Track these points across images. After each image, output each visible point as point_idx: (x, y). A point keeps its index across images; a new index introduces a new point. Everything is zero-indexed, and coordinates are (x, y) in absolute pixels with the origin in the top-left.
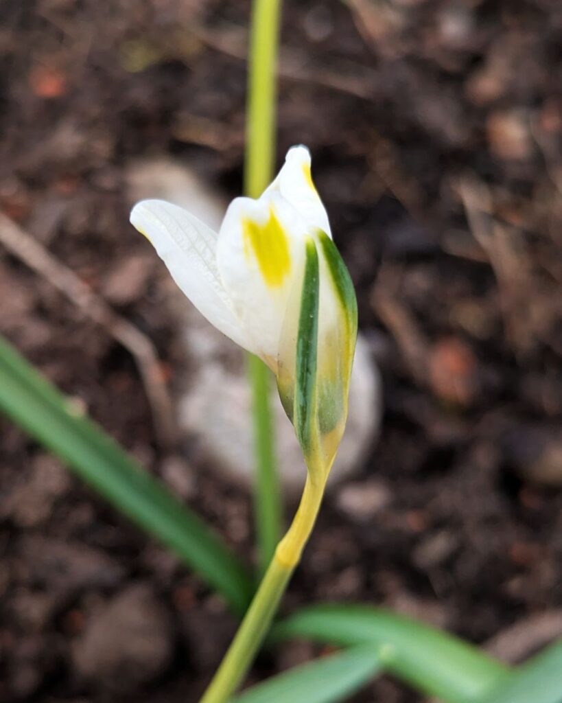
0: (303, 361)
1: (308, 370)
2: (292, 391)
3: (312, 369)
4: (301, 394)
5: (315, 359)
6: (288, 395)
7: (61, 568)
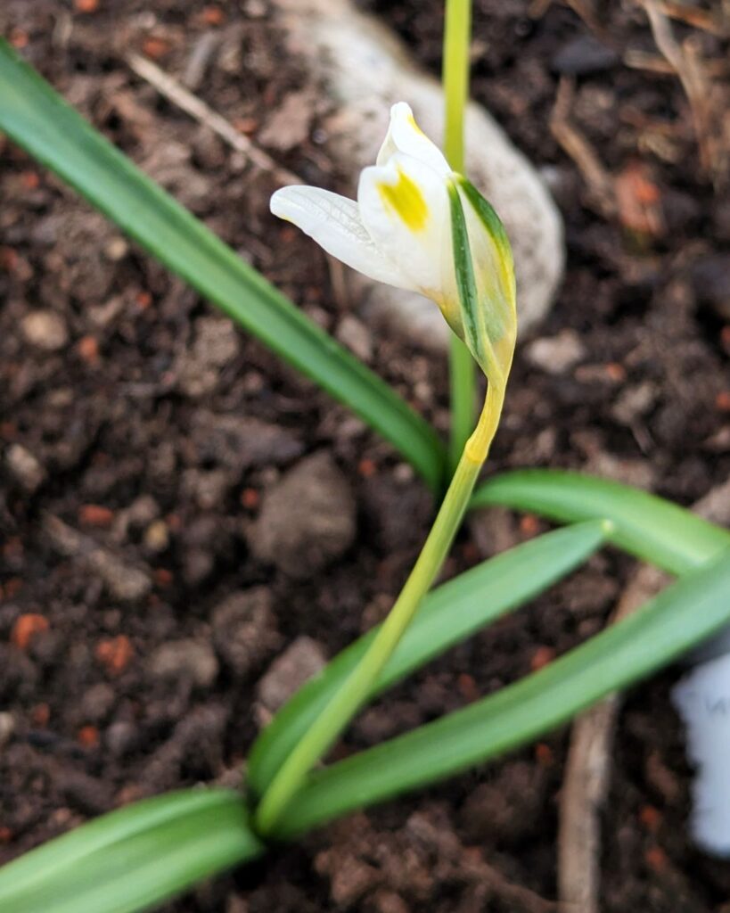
0: (463, 288)
1: (469, 295)
2: (460, 316)
3: (473, 293)
4: (468, 316)
5: (474, 284)
6: (457, 318)
7: (233, 440)
